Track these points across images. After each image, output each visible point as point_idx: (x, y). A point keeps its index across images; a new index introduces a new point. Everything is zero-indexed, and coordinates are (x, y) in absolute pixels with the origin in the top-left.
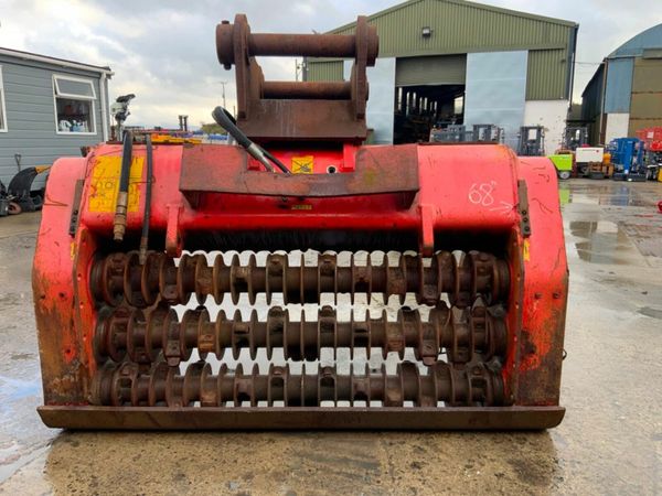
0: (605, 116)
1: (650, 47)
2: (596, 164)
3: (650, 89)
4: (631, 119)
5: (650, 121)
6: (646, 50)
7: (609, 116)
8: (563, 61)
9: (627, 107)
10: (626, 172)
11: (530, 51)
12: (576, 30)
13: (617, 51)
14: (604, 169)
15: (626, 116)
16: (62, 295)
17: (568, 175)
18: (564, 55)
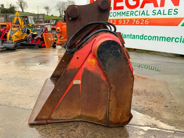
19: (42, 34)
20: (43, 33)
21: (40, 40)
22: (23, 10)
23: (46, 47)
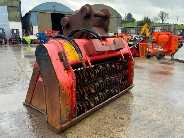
0: (32, 27)
1: (40, 9)
2: (36, 40)
3: (42, 20)
4: (39, 28)
5: (43, 29)
6: (39, 10)
7: (33, 27)
8: (18, 11)
9: (37, 24)
10: (44, 42)
11: (8, 6)
12: (20, 2)
13: (32, 9)
14: (38, 41)
15: (37, 27)
16: (68, 87)
17: (30, 43)
18: (18, 9)
19: (138, 44)
20: (140, 42)
21: (135, 49)
22: (163, 22)
23: (140, 56)
